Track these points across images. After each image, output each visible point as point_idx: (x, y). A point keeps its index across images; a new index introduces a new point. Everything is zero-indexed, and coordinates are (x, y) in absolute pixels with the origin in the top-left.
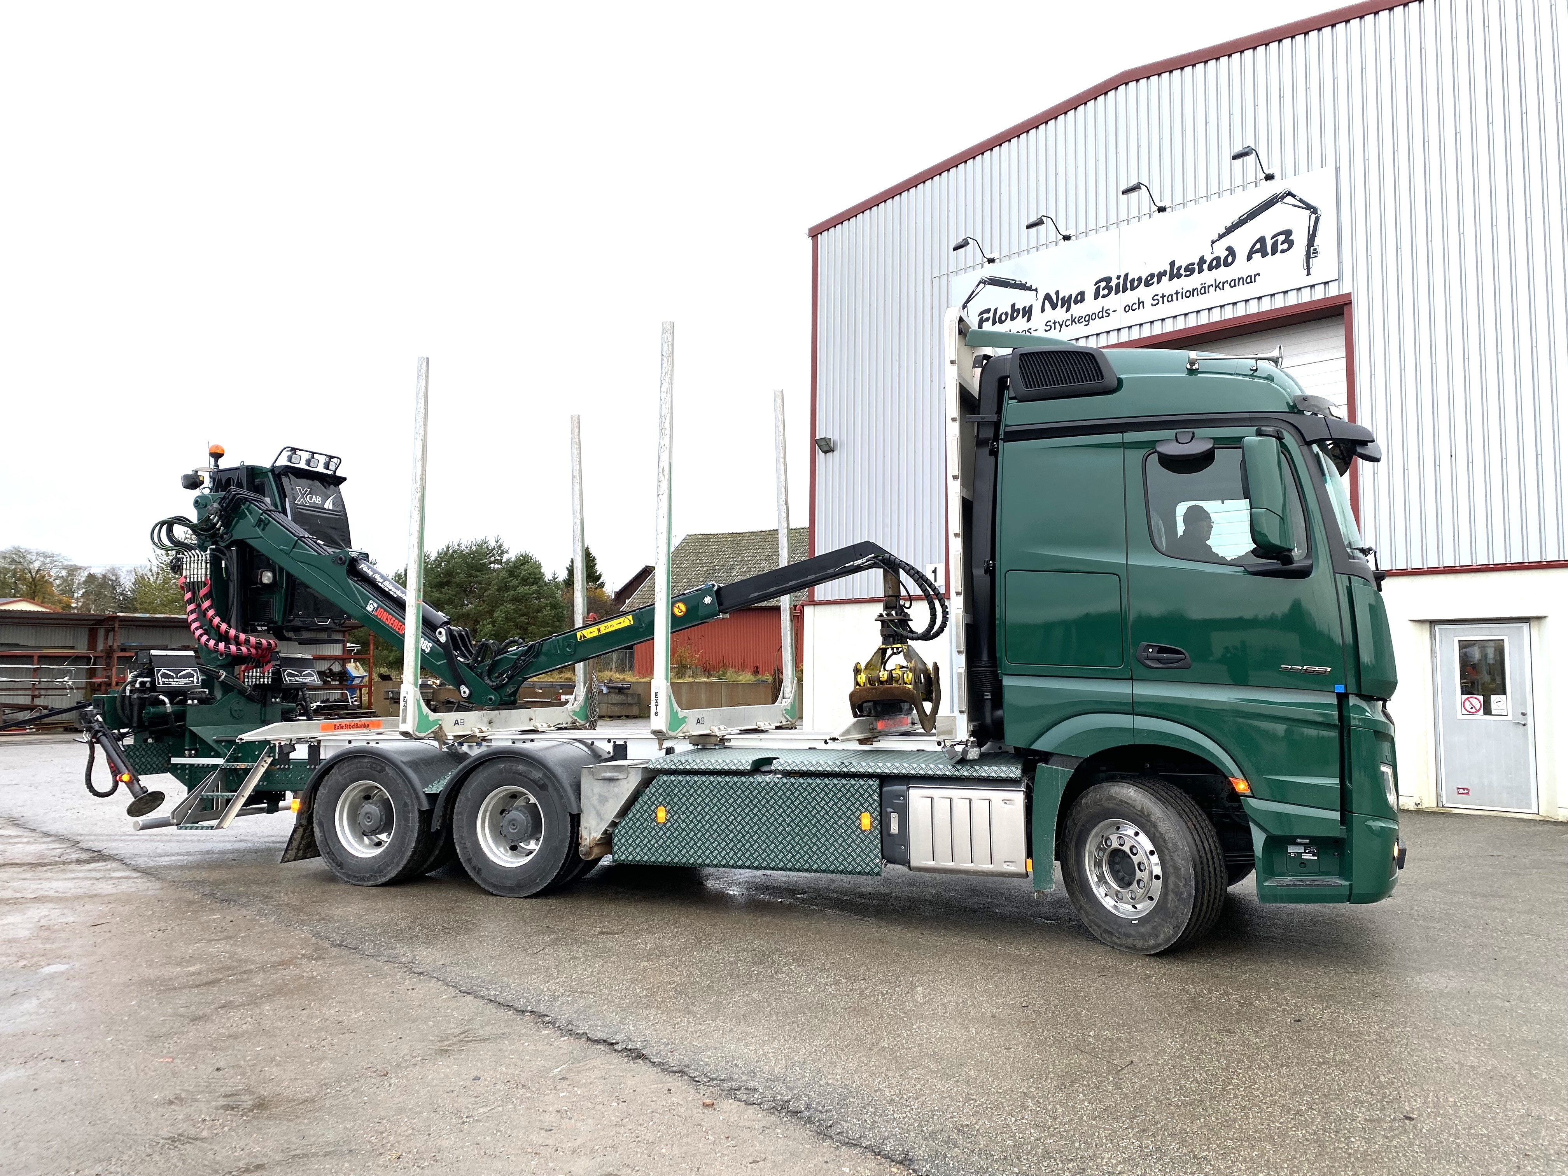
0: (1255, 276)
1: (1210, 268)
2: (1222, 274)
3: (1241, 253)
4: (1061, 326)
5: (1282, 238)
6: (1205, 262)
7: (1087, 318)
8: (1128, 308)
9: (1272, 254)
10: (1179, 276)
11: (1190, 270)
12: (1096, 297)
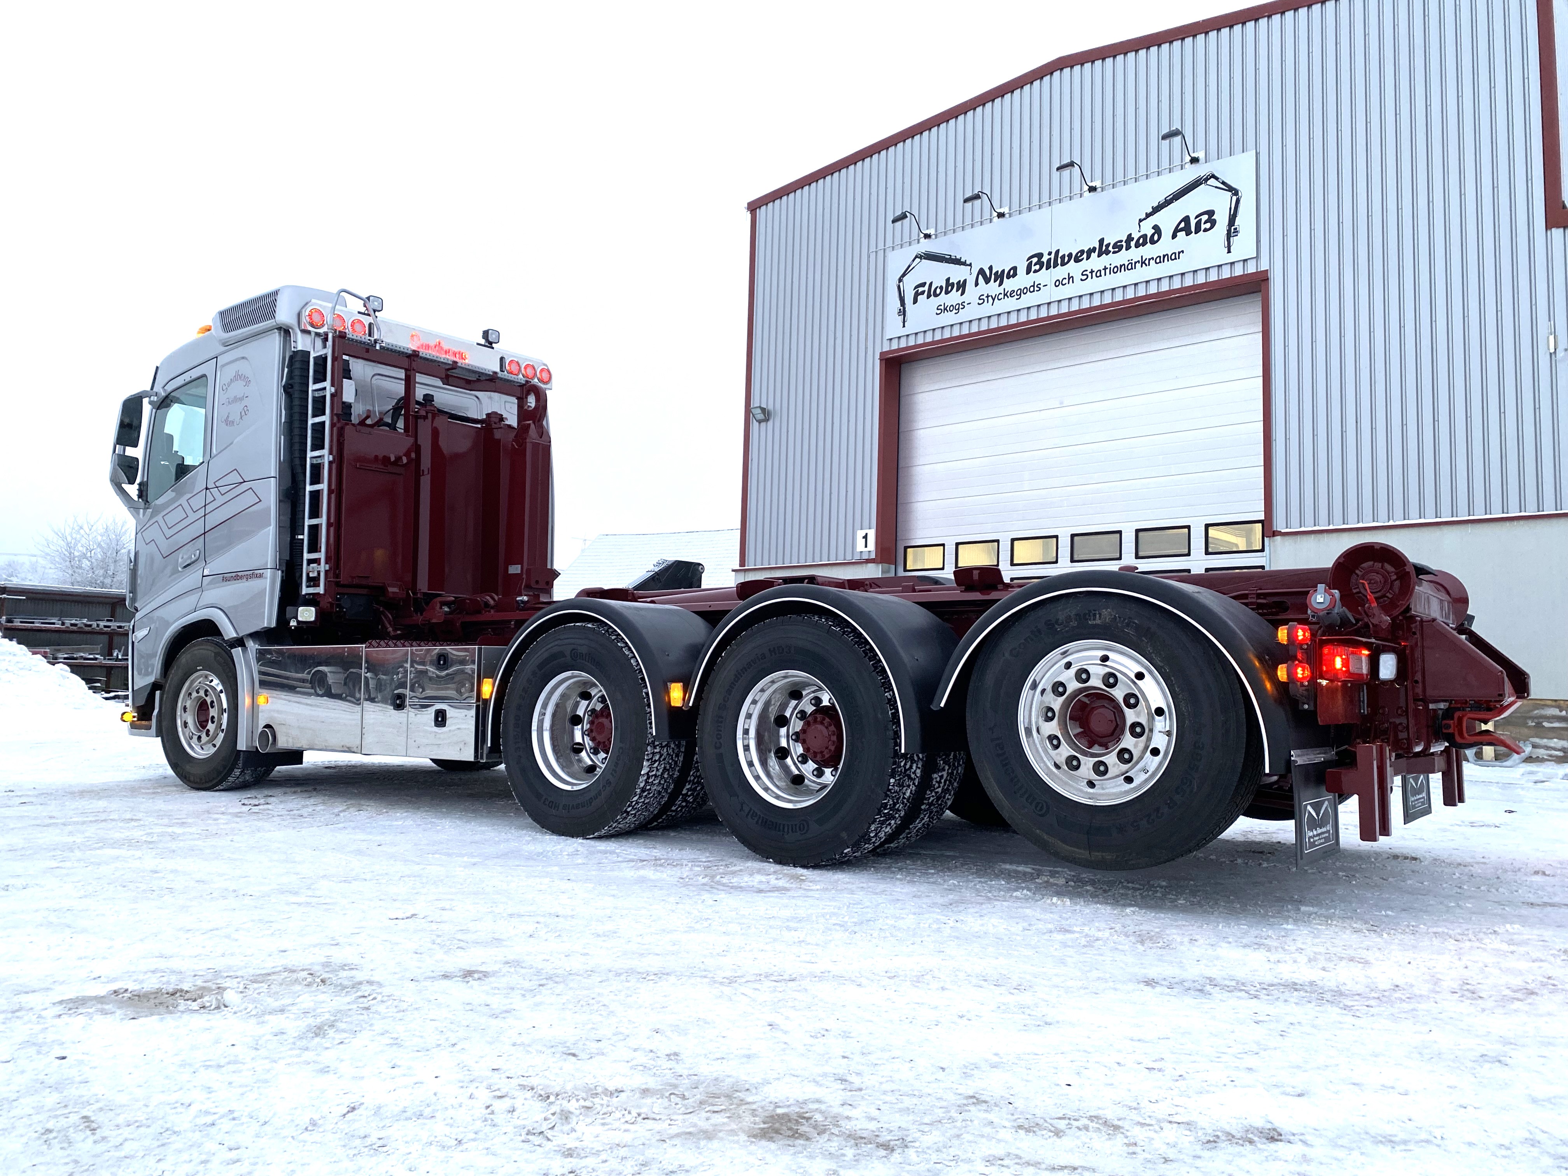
0: (1179, 253)
1: (1137, 246)
2: (1148, 251)
3: (1167, 232)
4: (994, 300)
5: (1205, 218)
6: (1133, 240)
7: (1019, 292)
8: (1058, 283)
9: (1196, 233)
10: (1107, 252)
11: (1118, 247)
12: (1028, 272)
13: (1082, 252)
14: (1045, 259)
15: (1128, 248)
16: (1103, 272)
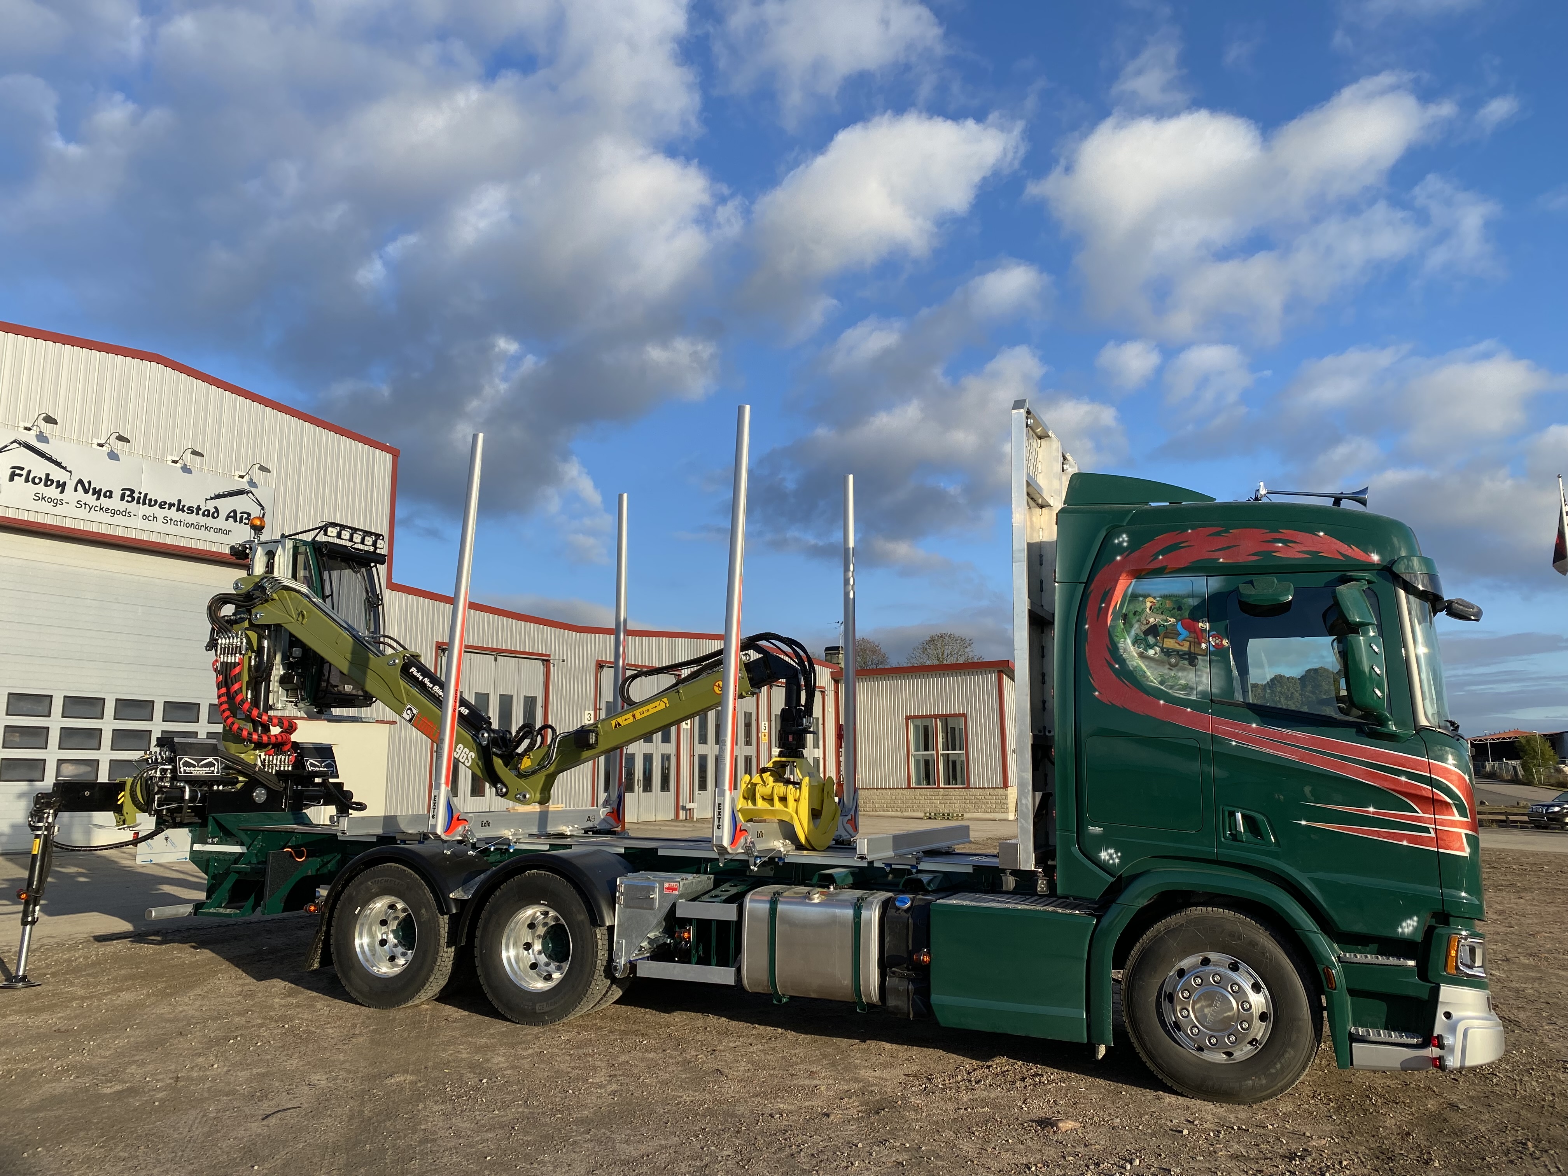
0: (228, 531)
1: (204, 515)
2: (209, 521)
3: (223, 514)
4: (91, 509)
5: (245, 516)
6: (201, 509)
7: (113, 511)
8: (145, 517)
9: (240, 523)
10: (184, 511)
11: (190, 510)
12: (122, 499)
13: (165, 503)
14: (136, 495)
15: (197, 514)
16: (179, 523)
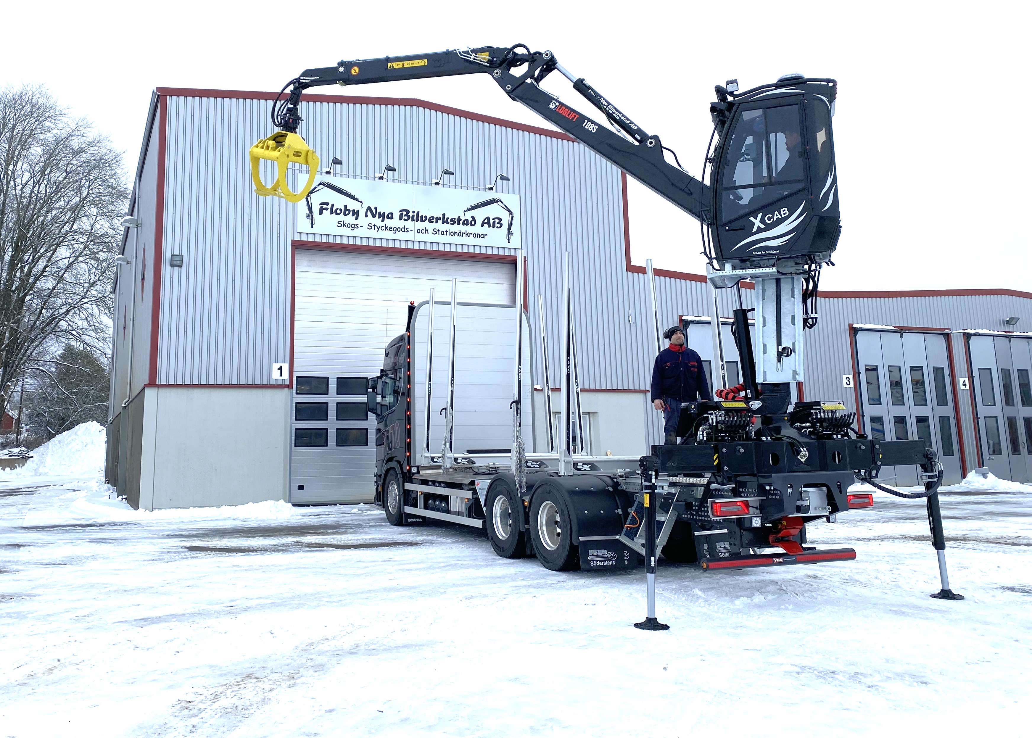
0: (485, 235)
1: (464, 224)
2: (469, 229)
3: (479, 222)
4: (378, 229)
5: (497, 221)
6: (461, 220)
7: (395, 229)
8: (419, 231)
9: (493, 227)
10: (448, 223)
11: (453, 221)
12: (401, 218)
13: (433, 218)
14: (411, 214)
15: (459, 224)
16: (445, 233)
